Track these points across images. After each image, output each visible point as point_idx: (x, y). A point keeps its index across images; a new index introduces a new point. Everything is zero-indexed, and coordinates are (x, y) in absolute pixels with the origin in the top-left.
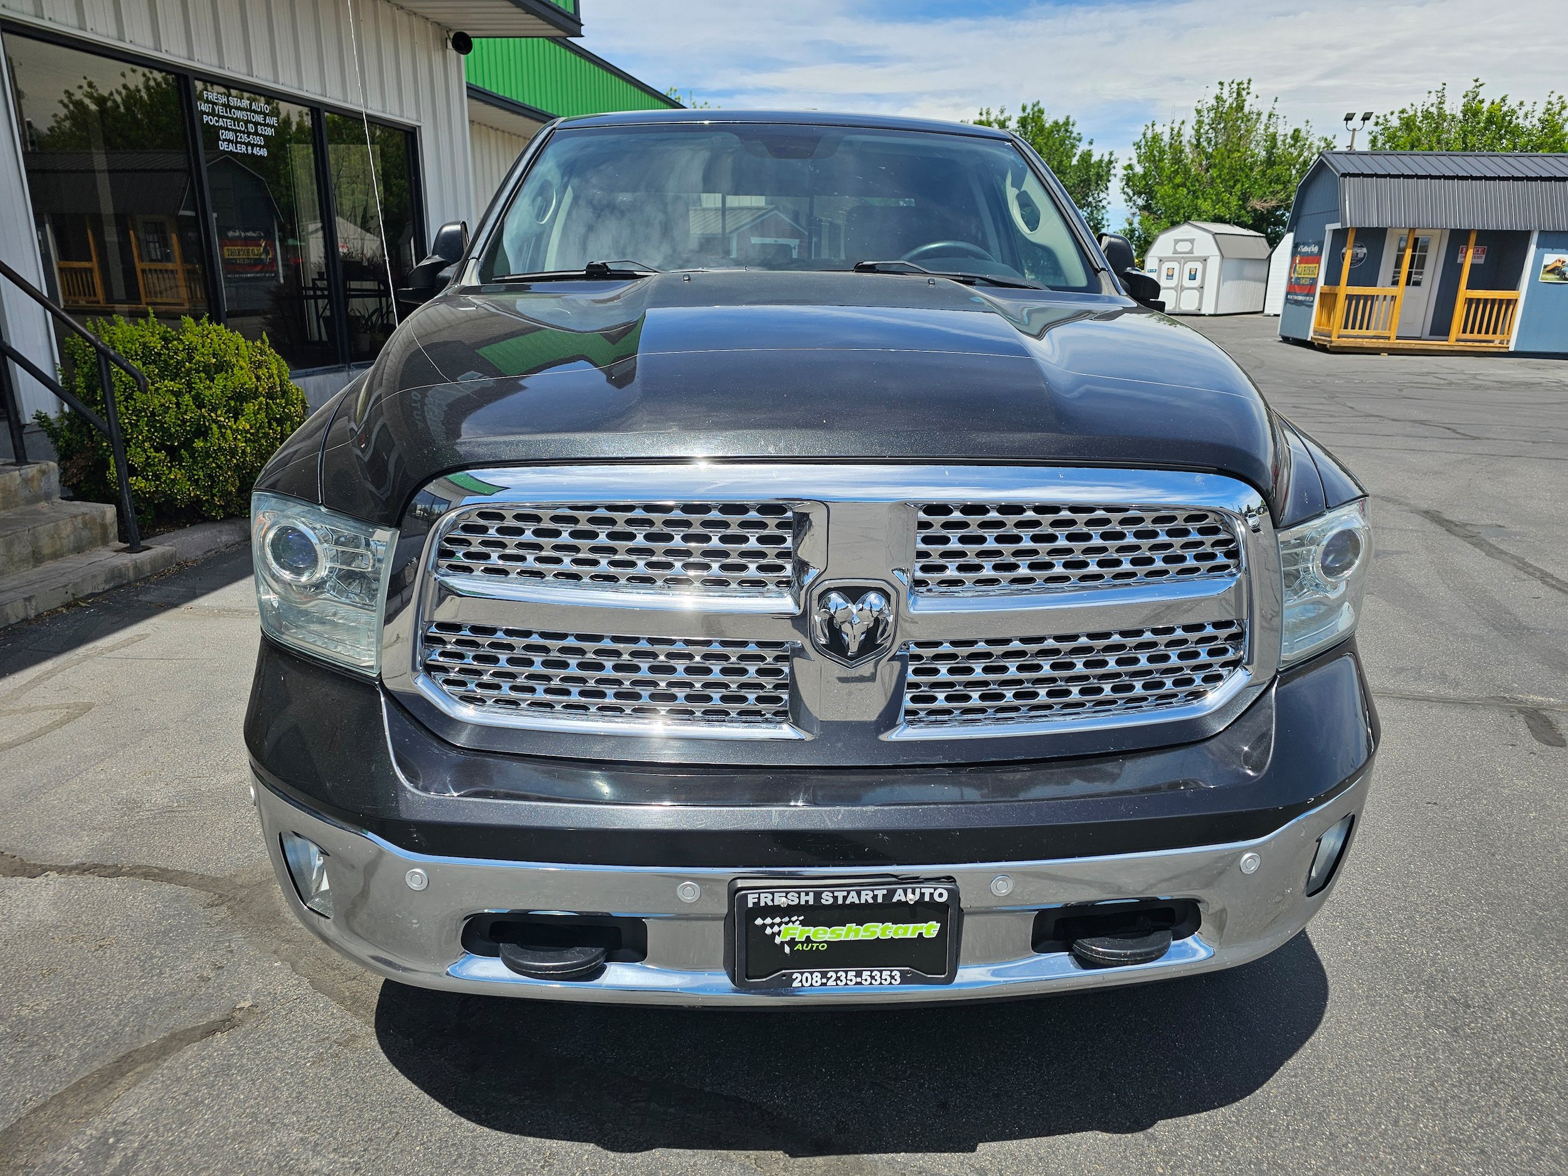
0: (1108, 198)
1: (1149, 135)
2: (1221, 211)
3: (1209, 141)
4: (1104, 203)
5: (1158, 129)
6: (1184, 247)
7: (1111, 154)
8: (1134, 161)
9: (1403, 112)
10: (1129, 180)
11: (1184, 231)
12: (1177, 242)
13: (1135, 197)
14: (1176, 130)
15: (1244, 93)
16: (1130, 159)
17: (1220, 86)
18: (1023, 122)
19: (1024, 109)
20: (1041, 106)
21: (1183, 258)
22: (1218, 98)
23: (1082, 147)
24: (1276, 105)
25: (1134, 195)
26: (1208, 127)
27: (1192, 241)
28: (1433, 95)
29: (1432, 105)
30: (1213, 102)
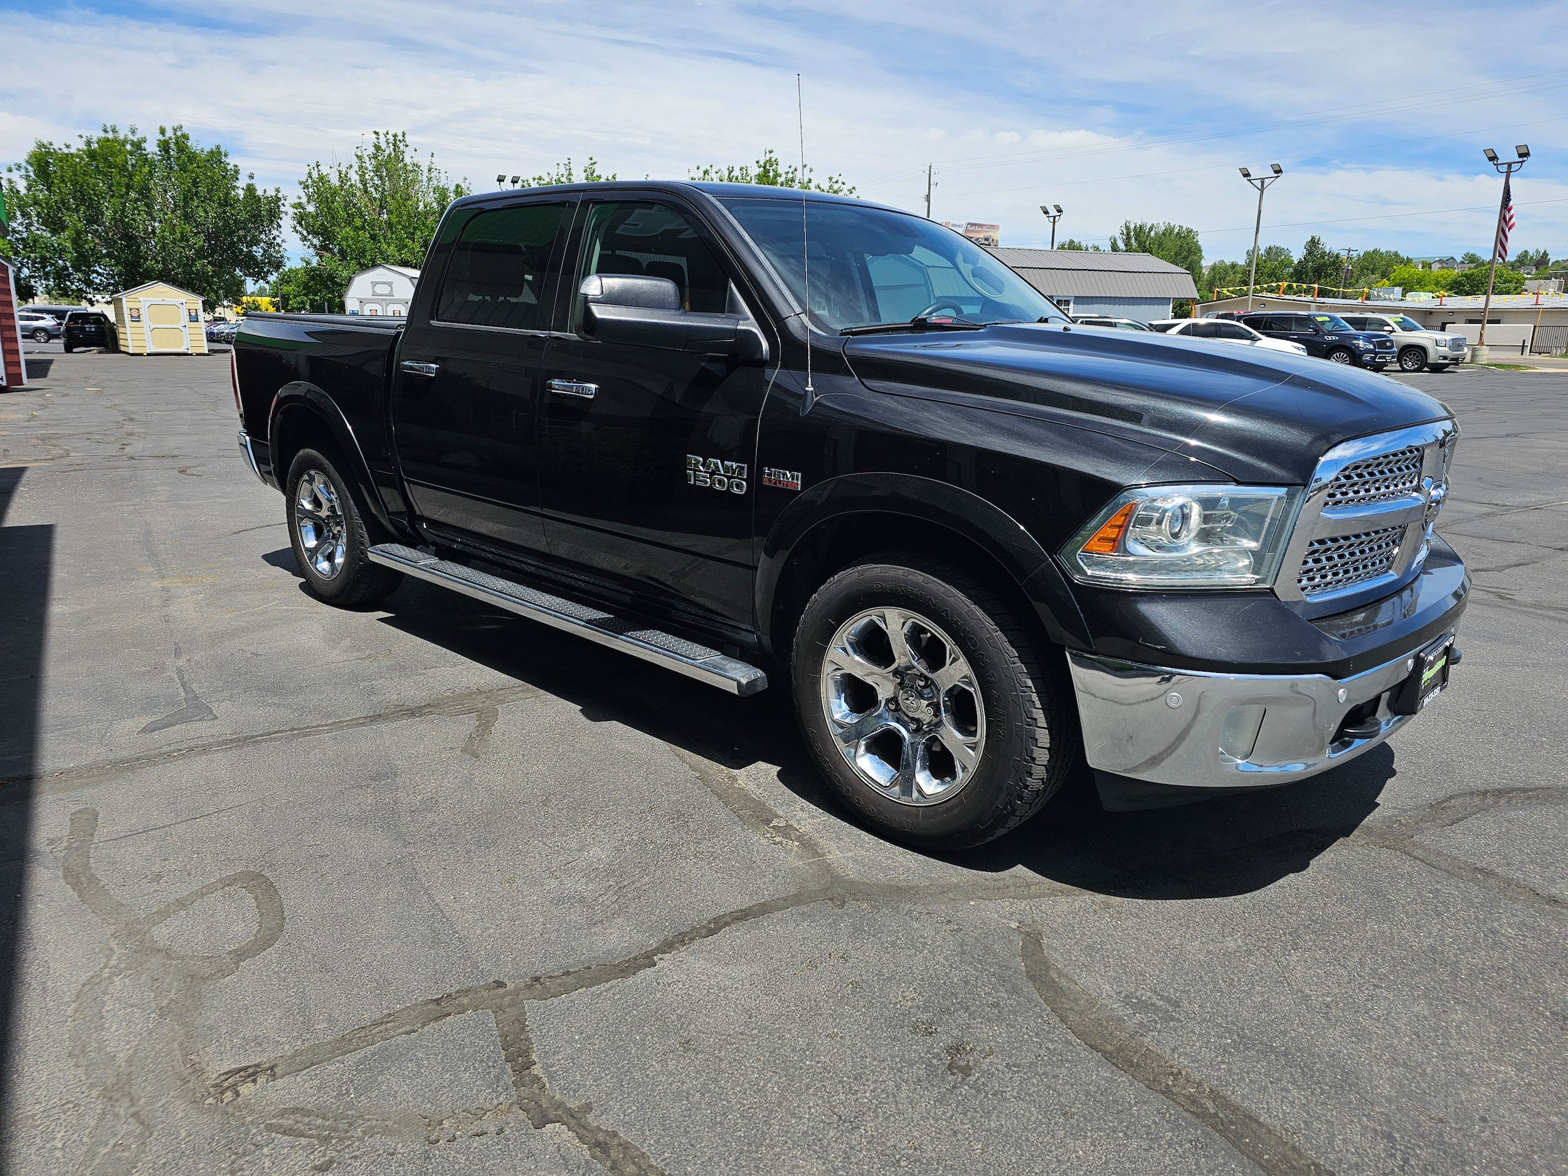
0: (281, 235)
1: (315, 175)
2: (405, 255)
3: (376, 187)
4: (278, 240)
5: (325, 170)
6: (382, 289)
7: (278, 190)
8: (304, 200)
9: (540, 178)
10: (301, 219)
11: (379, 274)
12: (374, 284)
13: (310, 237)
14: (344, 172)
15: (401, 145)
16: (300, 198)
17: (375, 136)
18: (164, 146)
19: (163, 131)
20: (185, 131)
21: (384, 300)
22: (377, 148)
23: (242, 183)
24: (434, 160)
25: (309, 234)
26: (372, 174)
27: (390, 284)
28: (561, 166)
29: (562, 175)
30: (373, 150)
